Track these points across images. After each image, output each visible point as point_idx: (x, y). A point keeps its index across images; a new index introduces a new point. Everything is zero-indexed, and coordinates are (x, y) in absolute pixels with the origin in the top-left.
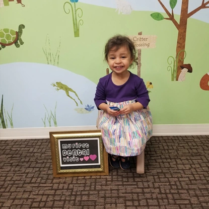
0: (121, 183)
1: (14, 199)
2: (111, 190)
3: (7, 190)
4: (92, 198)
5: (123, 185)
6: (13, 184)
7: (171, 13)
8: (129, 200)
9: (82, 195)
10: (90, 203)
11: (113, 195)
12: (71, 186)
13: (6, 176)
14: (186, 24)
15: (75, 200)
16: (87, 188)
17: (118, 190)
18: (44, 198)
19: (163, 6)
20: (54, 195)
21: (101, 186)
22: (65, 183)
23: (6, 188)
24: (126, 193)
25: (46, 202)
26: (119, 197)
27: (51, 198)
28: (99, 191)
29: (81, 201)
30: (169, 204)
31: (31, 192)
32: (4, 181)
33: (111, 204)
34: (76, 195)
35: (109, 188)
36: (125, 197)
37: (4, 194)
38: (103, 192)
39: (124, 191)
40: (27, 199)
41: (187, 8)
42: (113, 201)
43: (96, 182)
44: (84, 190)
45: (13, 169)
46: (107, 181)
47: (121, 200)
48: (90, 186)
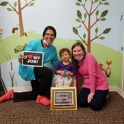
1: (17, 111)
7: (84, 40)
12: (41, 107)
14: (90, 44)
15: (42, 111)
18: (29, 111)
19: (81, 38)
20: (34, 110)
22: (38, 106)
23: (13, 108)
25: (30, 112)
27: (32, 110)
30: (82, 112)
31: (24, 109)
32: (12, 105)
34: (43, 110)
40: (22, 111)
41: (90, 38)
44: (47, 108)
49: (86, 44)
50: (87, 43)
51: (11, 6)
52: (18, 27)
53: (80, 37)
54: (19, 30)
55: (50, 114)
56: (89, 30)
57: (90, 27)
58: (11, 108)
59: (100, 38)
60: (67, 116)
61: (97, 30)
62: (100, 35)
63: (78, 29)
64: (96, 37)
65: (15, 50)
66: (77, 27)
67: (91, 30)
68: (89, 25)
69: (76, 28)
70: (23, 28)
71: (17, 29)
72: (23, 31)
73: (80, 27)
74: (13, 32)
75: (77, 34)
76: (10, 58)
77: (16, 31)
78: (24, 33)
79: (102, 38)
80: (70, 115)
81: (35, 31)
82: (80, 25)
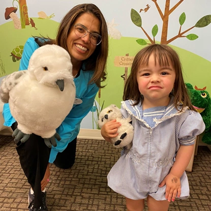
0: (99, 175)
1: (12, 179)
2: (90, 179)
3: (7, 172)
4: (73, 183)
5: (101, 176)
6: (12, 168)
7: (153, 40)
8: (103, 187)
9: (65, 180)
10: (71, 187)
11: (91, 183)
12: (58, 173)
13: (8, 162)
15: (59, 184)
16: (71, 176)
17: (96, 180)
19: (146, 34)
21: (83, 175)
22: (54, 171)
23: (6, 171)
24: (102, 182)
26: (95, 185)
28: (80, 179)
29: (63, 185)
32: (6, 165)
33: (88, 188)
34: (61, 180)
35: (88, 177)
36: (100, 185)
37: (4, 174)
38: (83, 180)
39: (100, 181)
41: (166, 36)
42: (90, 186)
43: (79, 173)
44: (68, 177)
45: (14, 157)
46: (88, 172)
47: (96, 186)
48: (74, 175)
52: (16, 5)
53: (145, 32)
54: (18, 12)
56: (165, 18)
57: (168, 11)
58: (3, 171)
59: (188, 37)
61: (182, 19)
62: (189, 30)
63: (142, 14)
64: (180, 35)
65: (13, 55)
66: (141, 10)
67: (170, 16)
68: (167, 6)
69: (138, 11)
70: (26, 8)
71: (15, 10)
72: (27, 17)
73: (146, 10)
74: (7, 17)
75: (140, 26)
76: (5, 72)
77: (12, 14)
78: (30, 20)
79: (193, 37)
81: (51, 17)
82: (148, 5)
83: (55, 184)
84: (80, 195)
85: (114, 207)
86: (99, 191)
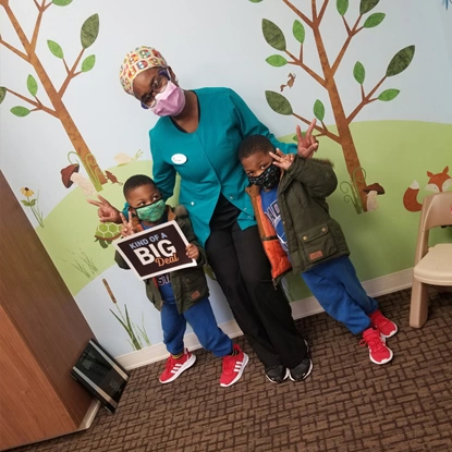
49: (332, 136)
50: (337, 134)
51: (20, 96)
52: (76, 159)
53: (302, 119)
54: (82, 169)
55: (288, 438)
56: (329, 83)
57: (329, 71)
58: (165, 439)
59: (381, 97)
60: (343, 431)
61: (359, 73)
62: (378, 85)
63: (287, 94)
64: (366, 100)
65: (98, 238)
66: (283, 87)
67: (336, 77)
68: (325, 63)
69: (278, 91)
70: (92, 158)
71: (76, 169)
72: (99, 170)
73: (290, 83)
74: (68, 183)
75: (290, 112)
76: (95, 269)
77: (74, 177)
78: (105, 174)
79: (389, 95)
80: (351, 426)
81: (137, 156)
82: (290, 75)
83: (253, 433)
84: (302, 440)
85: (362, 443)
86: (329, 422)
